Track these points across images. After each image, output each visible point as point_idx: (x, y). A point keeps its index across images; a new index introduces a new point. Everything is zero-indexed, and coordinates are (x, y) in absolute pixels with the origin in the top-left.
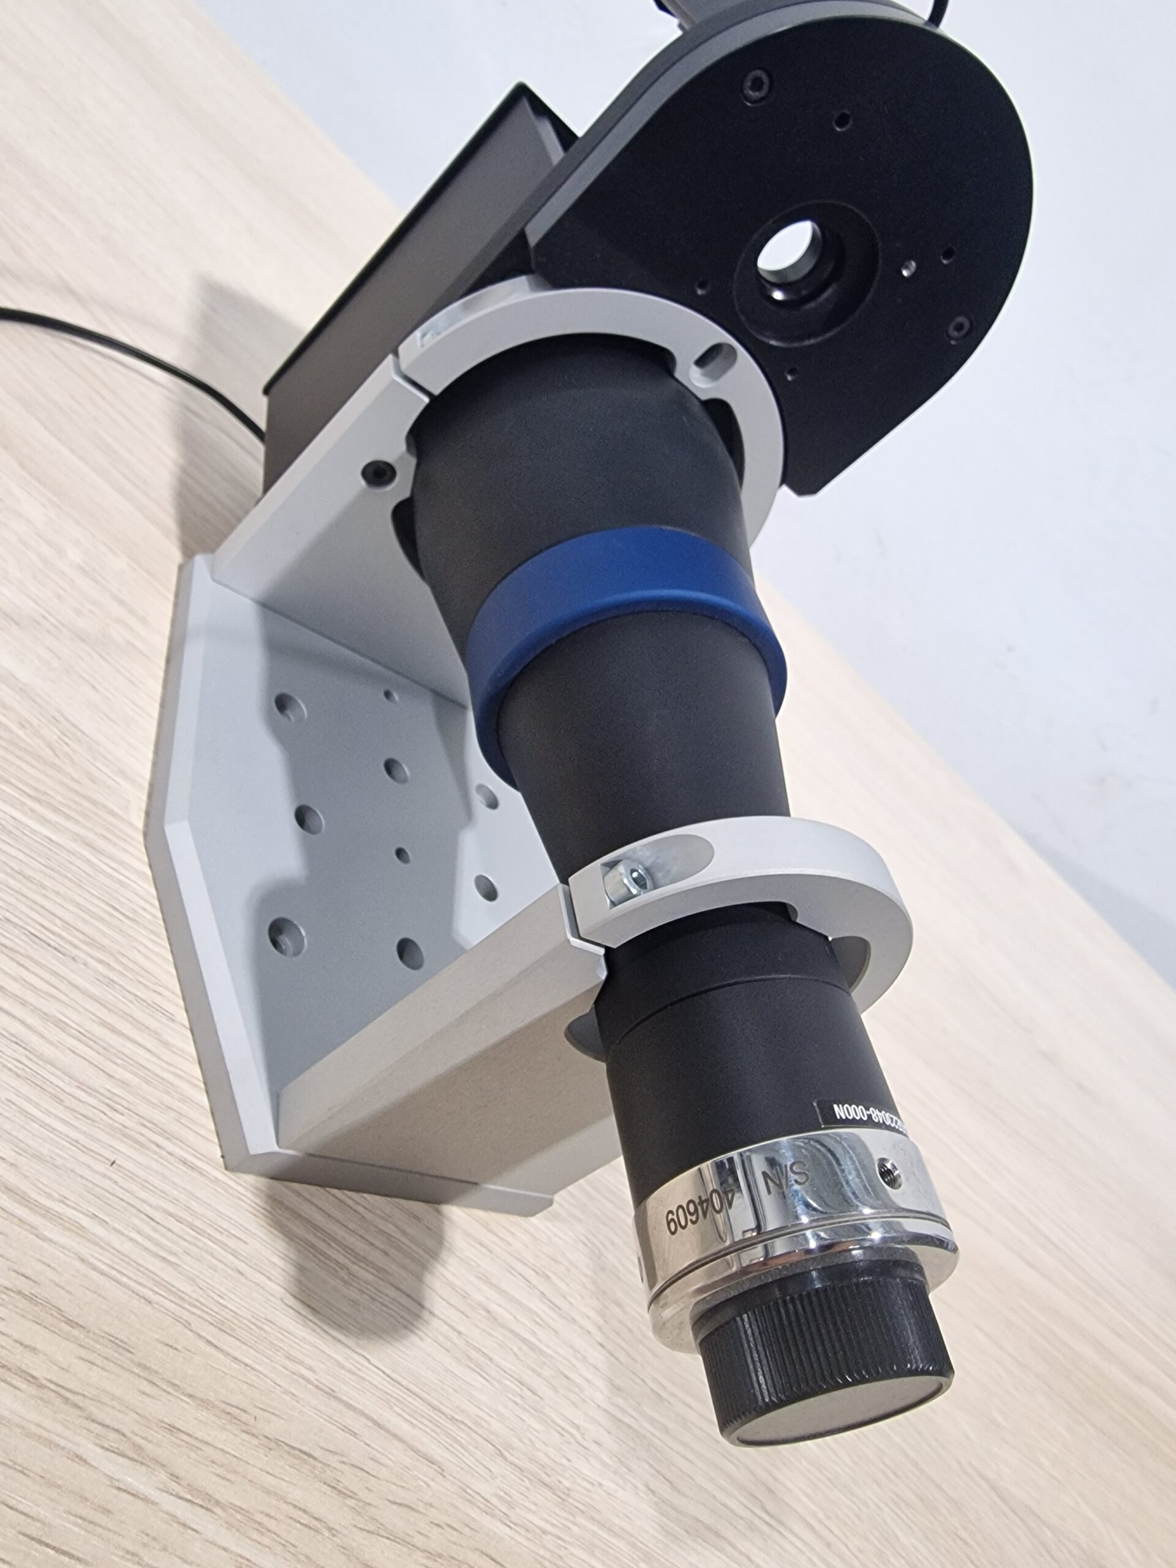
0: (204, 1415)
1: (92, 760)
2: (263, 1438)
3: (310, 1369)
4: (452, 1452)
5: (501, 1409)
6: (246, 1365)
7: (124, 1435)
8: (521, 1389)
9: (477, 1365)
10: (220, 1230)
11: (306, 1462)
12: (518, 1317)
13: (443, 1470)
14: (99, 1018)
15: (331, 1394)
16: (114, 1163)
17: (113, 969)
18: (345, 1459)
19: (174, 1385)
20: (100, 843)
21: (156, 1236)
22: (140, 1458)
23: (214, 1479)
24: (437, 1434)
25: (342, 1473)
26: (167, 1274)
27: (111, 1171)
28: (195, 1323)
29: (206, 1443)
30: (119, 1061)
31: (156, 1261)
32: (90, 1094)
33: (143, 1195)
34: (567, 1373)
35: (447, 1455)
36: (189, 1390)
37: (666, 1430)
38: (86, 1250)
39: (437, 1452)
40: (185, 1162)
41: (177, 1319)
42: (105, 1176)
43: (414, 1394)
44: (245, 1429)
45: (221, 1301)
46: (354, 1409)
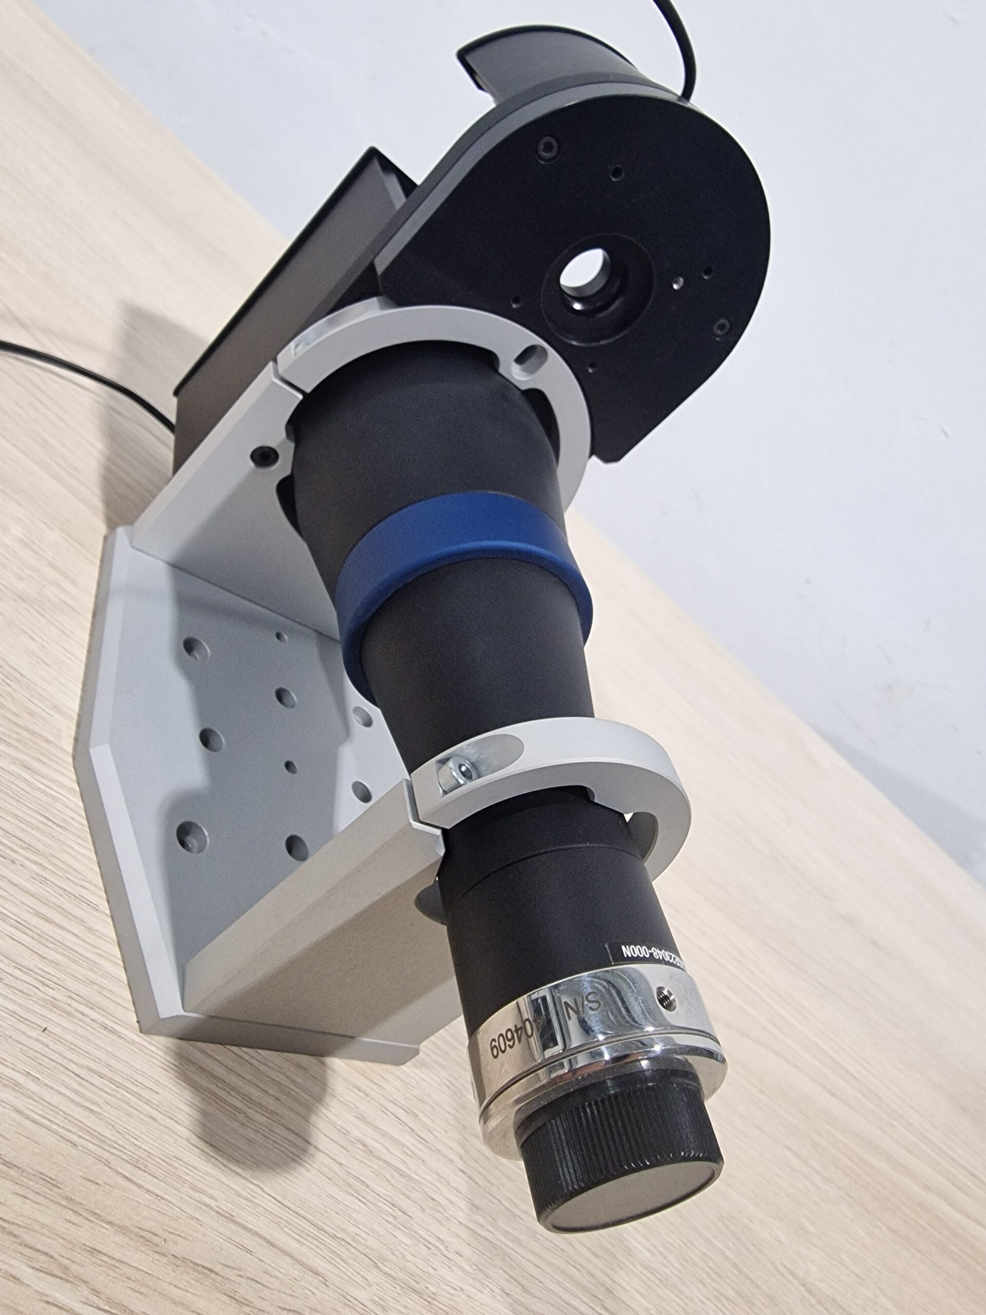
0: (120, 1239)
1: (29, 697)
2: (171, 1257)
3: (212, 1197)
4: (334, 1264)
5: (376, 1227)
6: (158, 1196)
7: (52, 1257)
8: (394, 1210)
9: (356, 1191)
10: (136, 1083)
11: (208, 1276)
12: (392, 1150)
13: (326, 1280)
14: (34, 910)
15: (231, 1219)
16: (45, 1029)
17: (45, 868)
18: (241, 1273)
19: (95, 1214)
20: (36, 765)
21: (81, 1090)
22: (65, 1276)
23: (130, 1292)
24: (321, 1250)
25: (240, 1284)
26: (89, 1121)
27: (43, 1036)
28: (114, 1162)
29: (122, 1262)
30: (51, 945)
31: (81, 1110)
32: (26, 973)
33: (70, 1055)
34: (433, 1195)
35: (329, 1267)
36: (110, 1219)
37: (517, 1241)
38: (22, 1103)
39: (321, 1265)
40: (105, 1028)
41: (99, 1159)
42: (37, 1040)
43: (301, 1216)
44: (155, 1250)
45: (136, 1142)
46: (250, 1230)
